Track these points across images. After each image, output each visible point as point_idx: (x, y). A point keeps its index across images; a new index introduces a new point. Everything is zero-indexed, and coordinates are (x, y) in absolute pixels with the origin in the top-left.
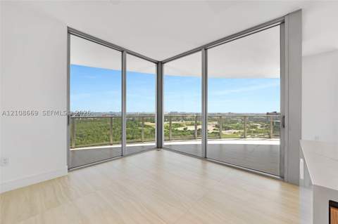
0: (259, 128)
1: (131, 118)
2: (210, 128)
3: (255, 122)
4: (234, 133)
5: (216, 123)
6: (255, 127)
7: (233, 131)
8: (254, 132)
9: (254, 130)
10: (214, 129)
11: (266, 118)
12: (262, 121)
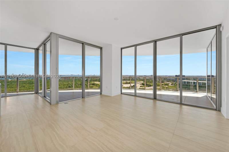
5: (142, 82)
10: (141, 86)
11: (175, 79)
12: (172, 81)
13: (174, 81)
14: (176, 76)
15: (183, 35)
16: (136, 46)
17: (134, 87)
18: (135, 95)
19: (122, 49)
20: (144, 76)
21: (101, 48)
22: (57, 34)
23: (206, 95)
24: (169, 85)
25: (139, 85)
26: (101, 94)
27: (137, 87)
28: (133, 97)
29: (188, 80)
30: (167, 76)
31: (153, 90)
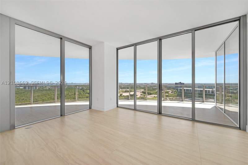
0: (170, 93)
1: (81, 88)
2: (139, 94)
3: (168, 89)
4: (154, 97)
5: (143, 90)
6: (167, 92)
7: (153, 95)
8: (167, 96)
9: (167, 94)
10: (141, 95)
11: (175, 87)
12: (172, 89)
13: (174, 89)
14: (176, 84)
15: (195, 30)
16: (135, 45)
17: (133, 97)
18: (135, 109)
19: (117, 49)
20: (145, 84)
21: (90, 48)
22: (10, 18)
23: (215, 105)
24: (170, 92)
25: (139, 93)
26: (90, 108)
27: (137, 96)
28: (132, 112)
29: (187, 88)
30: (167, 84)
31: (157, 101)
